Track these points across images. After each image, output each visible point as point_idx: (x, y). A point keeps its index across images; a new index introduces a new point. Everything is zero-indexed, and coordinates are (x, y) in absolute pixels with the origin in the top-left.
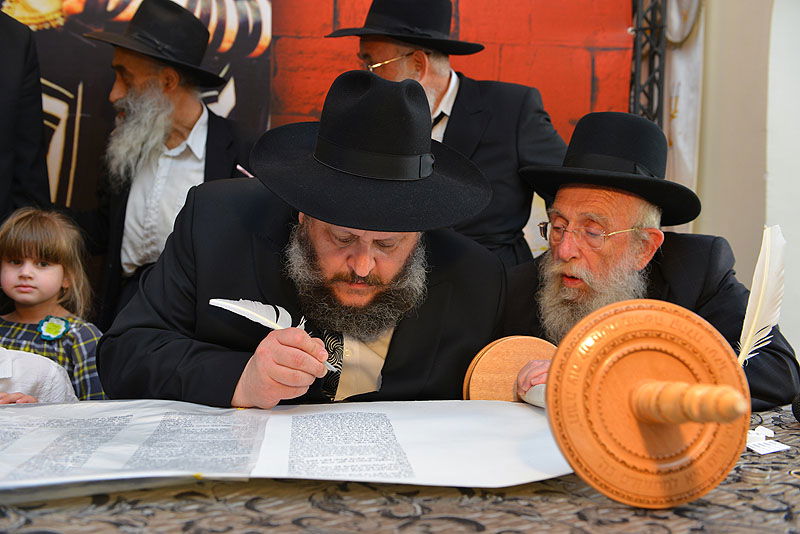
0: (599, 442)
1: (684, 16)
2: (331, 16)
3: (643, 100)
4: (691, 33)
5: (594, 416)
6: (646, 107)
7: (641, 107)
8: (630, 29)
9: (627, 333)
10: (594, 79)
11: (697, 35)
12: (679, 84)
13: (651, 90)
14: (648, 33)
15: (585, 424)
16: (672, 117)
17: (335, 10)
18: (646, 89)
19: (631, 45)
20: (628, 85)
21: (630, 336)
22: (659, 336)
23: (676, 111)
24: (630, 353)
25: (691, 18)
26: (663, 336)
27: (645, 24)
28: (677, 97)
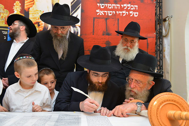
0: (158, 121)
1: (166, 31)
2: (93, 31)
3: (158, 48)
4: (167, 34)
5: (158, 115)
6: (159, 49)
7: (158, 49)
8: (155, 33)
9: (168, 99)
10: (148, 43)
11: (169, 34)
12: (165, 44)
13: (160, 46)
14: (159, 34)
15: (156, 117)
16: (164, 51)
17: (93, 29)
18: (159, 46)
19: (155, 36)
20: (155, 45)
21: (169, 100)
22: (175, 101)
23: (165, 50)
24: (168, 103)
25: (167, 31)
26: (176, 101)
27: (158, 32)
28: (165, 47)
